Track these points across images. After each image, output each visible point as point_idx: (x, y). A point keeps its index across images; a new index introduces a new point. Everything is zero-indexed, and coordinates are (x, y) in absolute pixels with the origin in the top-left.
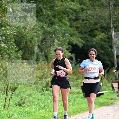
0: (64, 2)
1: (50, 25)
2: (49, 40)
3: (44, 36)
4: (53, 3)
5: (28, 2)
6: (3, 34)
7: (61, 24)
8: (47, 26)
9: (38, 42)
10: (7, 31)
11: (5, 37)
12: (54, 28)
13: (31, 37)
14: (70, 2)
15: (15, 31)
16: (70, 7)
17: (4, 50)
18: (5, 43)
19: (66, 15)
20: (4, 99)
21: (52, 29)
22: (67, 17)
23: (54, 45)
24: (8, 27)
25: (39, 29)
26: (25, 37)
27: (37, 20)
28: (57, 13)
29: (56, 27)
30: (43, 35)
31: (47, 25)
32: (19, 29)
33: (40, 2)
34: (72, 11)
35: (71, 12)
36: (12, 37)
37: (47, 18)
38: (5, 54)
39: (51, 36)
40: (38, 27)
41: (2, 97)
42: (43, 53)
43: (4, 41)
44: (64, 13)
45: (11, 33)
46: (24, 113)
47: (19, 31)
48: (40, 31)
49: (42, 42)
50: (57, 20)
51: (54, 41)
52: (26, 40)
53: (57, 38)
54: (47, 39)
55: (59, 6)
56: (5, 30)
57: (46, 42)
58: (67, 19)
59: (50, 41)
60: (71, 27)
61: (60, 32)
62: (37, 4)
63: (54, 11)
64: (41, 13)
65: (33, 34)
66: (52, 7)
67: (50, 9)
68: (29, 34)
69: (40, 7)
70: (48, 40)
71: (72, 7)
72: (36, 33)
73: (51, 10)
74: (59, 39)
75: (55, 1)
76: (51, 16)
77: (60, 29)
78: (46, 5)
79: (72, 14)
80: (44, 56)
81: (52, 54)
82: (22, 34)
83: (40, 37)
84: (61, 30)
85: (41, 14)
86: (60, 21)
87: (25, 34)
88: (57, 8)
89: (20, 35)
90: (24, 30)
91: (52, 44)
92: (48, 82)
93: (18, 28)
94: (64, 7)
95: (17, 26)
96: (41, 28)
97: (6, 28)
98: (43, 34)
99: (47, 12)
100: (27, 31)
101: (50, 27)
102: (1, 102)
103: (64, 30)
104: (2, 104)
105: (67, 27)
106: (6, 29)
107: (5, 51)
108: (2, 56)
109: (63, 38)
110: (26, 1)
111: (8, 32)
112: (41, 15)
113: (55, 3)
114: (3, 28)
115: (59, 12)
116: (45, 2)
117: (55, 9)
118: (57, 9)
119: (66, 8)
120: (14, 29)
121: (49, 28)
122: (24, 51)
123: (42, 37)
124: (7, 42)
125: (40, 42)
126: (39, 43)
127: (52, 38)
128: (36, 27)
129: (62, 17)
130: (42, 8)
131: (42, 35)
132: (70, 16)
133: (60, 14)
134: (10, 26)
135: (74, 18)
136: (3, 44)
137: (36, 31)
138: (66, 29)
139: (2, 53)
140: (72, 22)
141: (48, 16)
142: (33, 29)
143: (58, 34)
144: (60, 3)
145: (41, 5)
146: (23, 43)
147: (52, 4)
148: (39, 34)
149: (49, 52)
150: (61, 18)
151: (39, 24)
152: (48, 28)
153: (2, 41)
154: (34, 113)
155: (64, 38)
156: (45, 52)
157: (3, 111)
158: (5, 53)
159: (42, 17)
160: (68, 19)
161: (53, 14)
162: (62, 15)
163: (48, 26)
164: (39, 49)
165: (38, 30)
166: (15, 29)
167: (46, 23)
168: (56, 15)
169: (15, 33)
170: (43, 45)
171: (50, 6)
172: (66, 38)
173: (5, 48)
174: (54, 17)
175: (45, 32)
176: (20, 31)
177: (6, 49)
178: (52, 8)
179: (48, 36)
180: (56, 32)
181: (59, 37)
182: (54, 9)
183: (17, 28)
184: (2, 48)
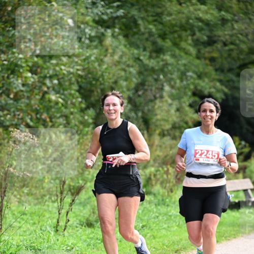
0: (183, 5)
1: (154, 55)
2: (152, 86)
3: (142, 77)
4: (160, 8)
5: (107, 5)
6: (55, 73)
7: (177, 52)
8: (147, 57)
9: (128, 90)
10: (63, 67)
11: (58, 80)
12: (163, 60)
13: (113, 80)
14: (196, 5)
15: (78, 67)
16: (197, 16)
17: (56, 107)
18: (57, 92)
19: (189, 32)
20: (55, 213)
21: (158, 62)
22: (190, 38)
23: (162, 97)
24: (65, 59)
25: (131, 62)
26: (101, 79)
27: (126, 43)
28: (168, 30)
29: (167, 57)
30: (139, 76)
31: (148, 54)
32: (88, 63)
33: (133, 5)
34: (200, 24)
35: (199, 26)
36: (73, 79)
37: (147, 39)
38: (58, 115)
39: (155, 77)
40: (129, 59)
41: (52, 208)
42: (140, 114)
43: (56, 88)
44: (183, 28)
45: (72, 70)
46: (99, 241)
47: (88, 67)
48: (132, 66)
49: (136, 90)
50: (168, 43)
51: (162, 89)
52: (102, 87)
53: (169, 81)
54: (147, 83)
55: (174, 12)
56: (57, 65)
57: (146, 90)
58: (190, 41)
59: (154, 88)
60: (198, 58)
61: (176, 69)
62: (127, 8)
63: (161, 23)
64: (136, 28)
65: (119, 74)
66: (159, 15)
67: (155, 21)
68: (109, 73)
69: (133, 16)
70: (149, 86)
71: (201, 15)
72: (124, 70)
73: (155, 23)
74: (172, 83)
75: (164, 2)
76: (156, 36)
77: (175, 63)
78: (146, 11)
79: (201, 30)
80: (141, 120)
81: (159, 117)
82: (95, 73)
83: (131, 80)
84: (178, 64)
85: (135, 30)
86: (176, 44)
87: (100, 73)
88: (168, 18)
89: (90, 76)
90: (99, 65)
91: (158, 95)
92: (150, 175)
93: (87, 61)
94: (184, 16)
95: (84, 57)
96: (135, 61)
97: (61, 60)
98: (140, 73)
99: (147, 27)
100: (105, 67)
101: (153, 59)
102: (49, 217)
103: (185, 65)
104: (52, 222)
105: (191, 58)
106: (60, 62)
107: (59, 110)
108: (51, 121)
109: (182, 81)
110: (102, 3)
111: (65, 70)
112: (135, 34)
113: (164, 6)
114: (54, 62)
115: (174, 26)
116: (143, 6)
117: (164, 20)
118: (170, 21)
119: (188, 18)
120: (77, 62)
121: (152, 61)
122: (98, 111)
123: (137, 79)
124: (62, 91)
125: (133, 91)
126: (130, 93)
127: (159, 83)
128: (124, 59)
129: (180, 37)
130: (136, 17)
131: (137, 76)
132: (198, 34)
133: (175, 32)
134: (69, 57)
135: (205, 38)
136: (53, 95)
137: (124, 67)
138: (189, 62)
139: (51, 113)
140: (202, 47)
141: (151, 34)
142: (119, 62)
143: (171, 74)
144: (175, 7)
145: (134, 12)
146: (97, 92)
147: (159, 10)
148: (130, 73)
149: (152, 111)
150: (178, 40)
151: (132, 52)
152: (150, 61)
153: (51, 89)
154: (120, 241)
155: (185, 83)
156: (143, 112)
157: (54, 237)
158: (58, 113)
159: (137, 36)
160: (193, 40)
161: (161, 30)
162: (179, 33)
163: (150, 57)
164: (129, 106)
165: (128, 66)
166: (80, 62)
167: (145, 50)
168: (167, 32)
169: (80, 72)
170: (139, 96)
171: (154, 14)
172: (189, 82)
173: (57, 103)
174: (163, 36)
175: (142, 70)
176: (91, 66)
177: (60, 105)
178: (158, 18)
179: (150, 79)
180: (167, 68)
181: (172, 79)
182: (162, 19)
183: (84, 60)
184: (52, 104)
